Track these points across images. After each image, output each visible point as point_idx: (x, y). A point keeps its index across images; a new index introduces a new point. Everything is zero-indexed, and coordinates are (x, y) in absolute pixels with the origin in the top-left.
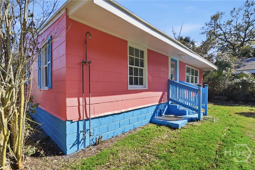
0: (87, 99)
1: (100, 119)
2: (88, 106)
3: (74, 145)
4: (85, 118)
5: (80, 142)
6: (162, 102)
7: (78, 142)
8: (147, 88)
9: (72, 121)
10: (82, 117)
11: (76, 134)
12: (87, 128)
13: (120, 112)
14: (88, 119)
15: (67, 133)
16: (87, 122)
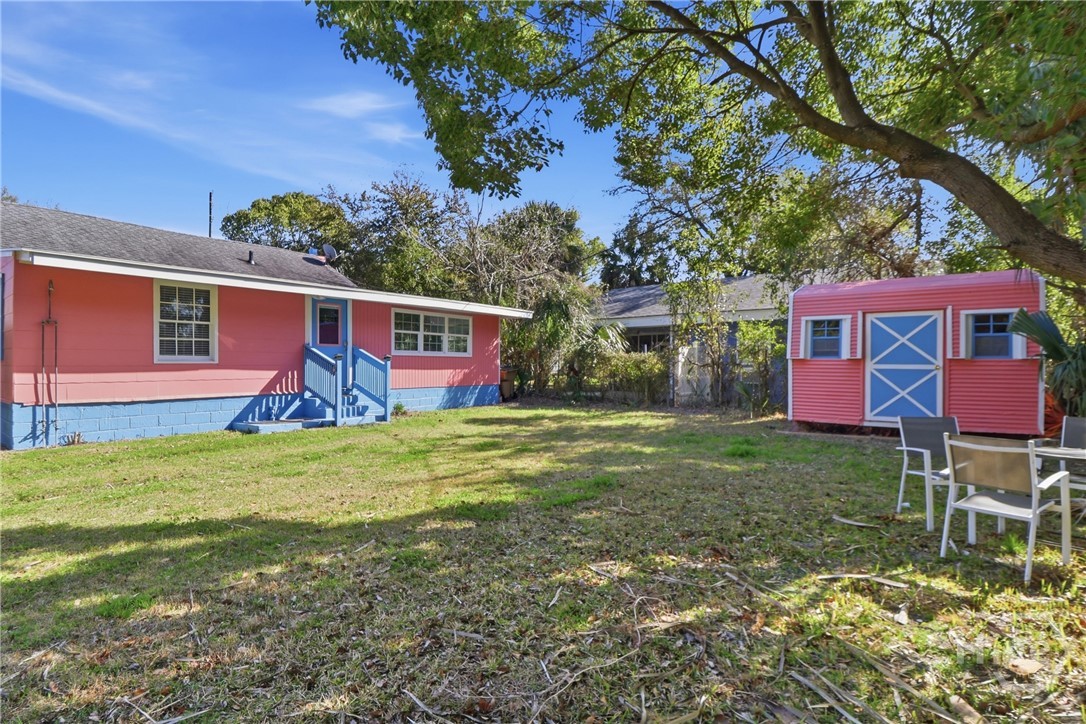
0: (52, 376)
1: (82, 408)
2: (52, 386)
3: (25, 439)
4: (47, 402)
5: (38, 437)
6: (275, 391)
7: (34, 436)
8: (217, 362)
9: (22, 404)
10: (41, 400)
11: (30, 425)
12: (52, 418)
13: (130, 400)
14: (53, 405)
15: (14, 420)
16: (51, 410)
